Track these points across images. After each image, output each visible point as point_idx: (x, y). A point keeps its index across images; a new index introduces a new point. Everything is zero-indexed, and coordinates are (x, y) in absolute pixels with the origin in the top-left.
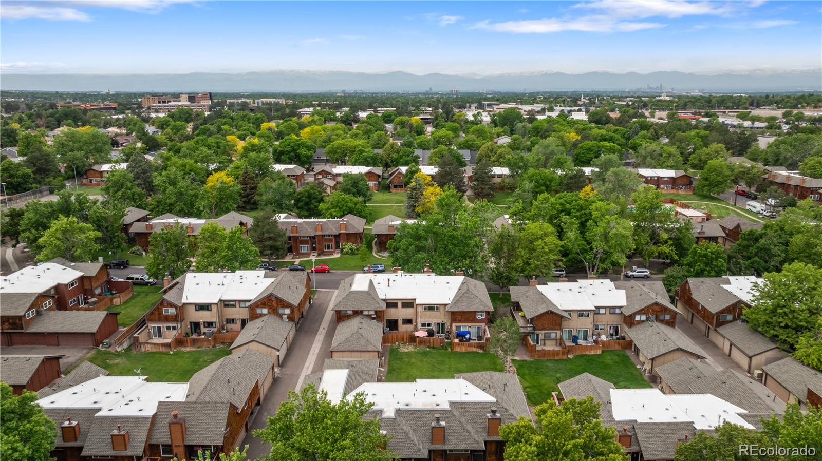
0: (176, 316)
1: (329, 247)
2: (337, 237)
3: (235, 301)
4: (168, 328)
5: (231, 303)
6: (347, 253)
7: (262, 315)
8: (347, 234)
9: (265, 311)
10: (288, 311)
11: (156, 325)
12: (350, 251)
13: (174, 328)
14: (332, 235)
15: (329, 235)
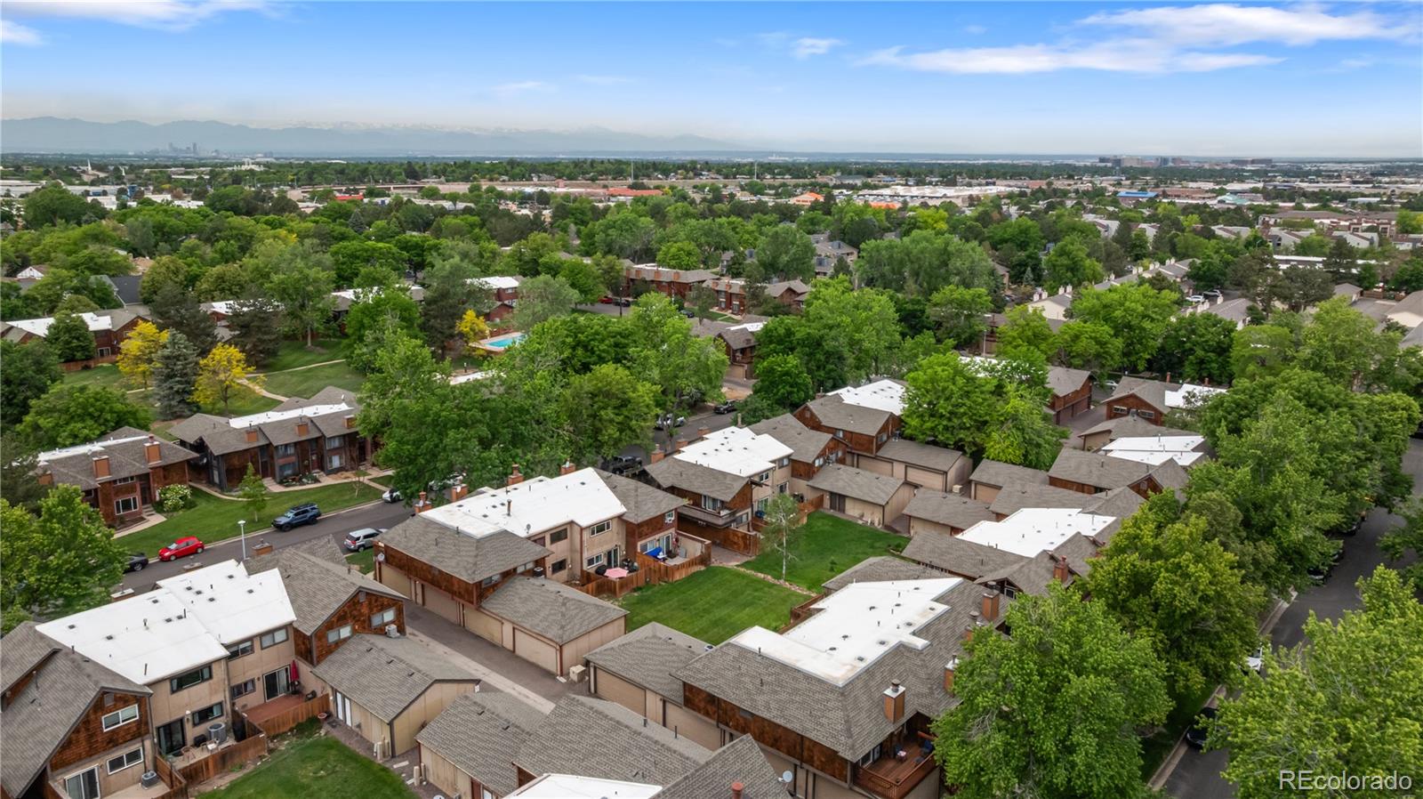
0: (139, 723)
1: (127, 505)
2: (144, 478)
3: (250, 639)
4: (116, 764)
5: (242, 646)
6: (175, 508)
7: (340, 643)
8: (165, 468)
9: (345, 632)
10: (389, 616)
11: (80, 772)
12: (181, 503)
13: (133, 756)
14: (132, 478)
15: (125, 479)
